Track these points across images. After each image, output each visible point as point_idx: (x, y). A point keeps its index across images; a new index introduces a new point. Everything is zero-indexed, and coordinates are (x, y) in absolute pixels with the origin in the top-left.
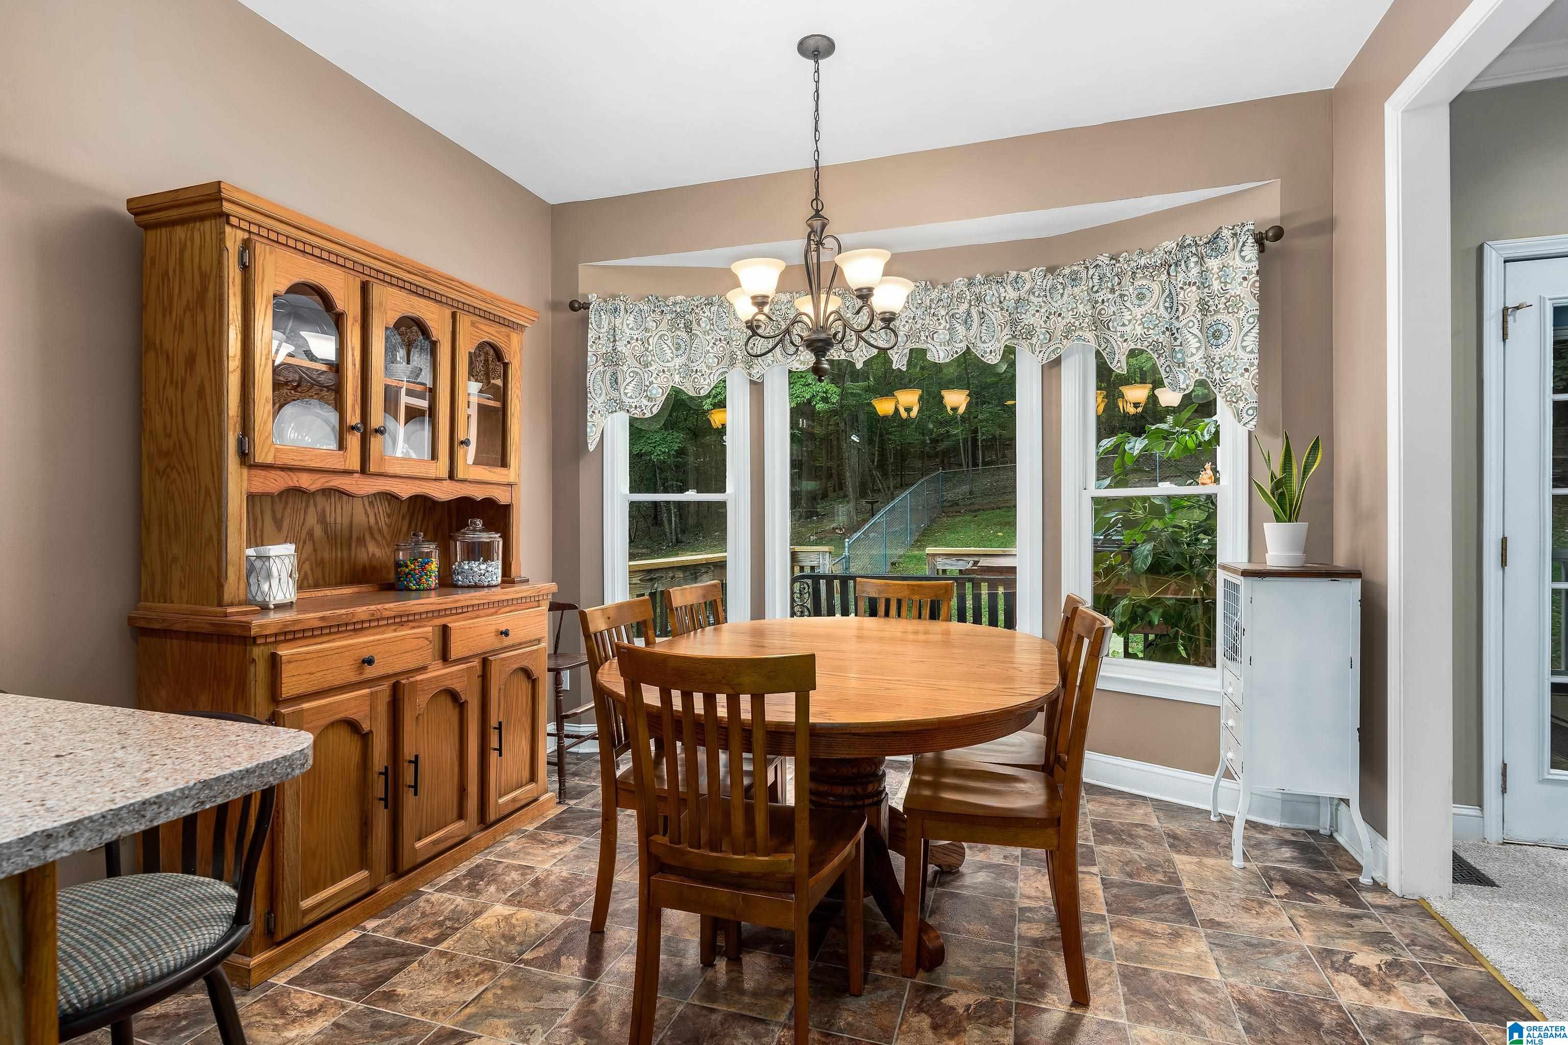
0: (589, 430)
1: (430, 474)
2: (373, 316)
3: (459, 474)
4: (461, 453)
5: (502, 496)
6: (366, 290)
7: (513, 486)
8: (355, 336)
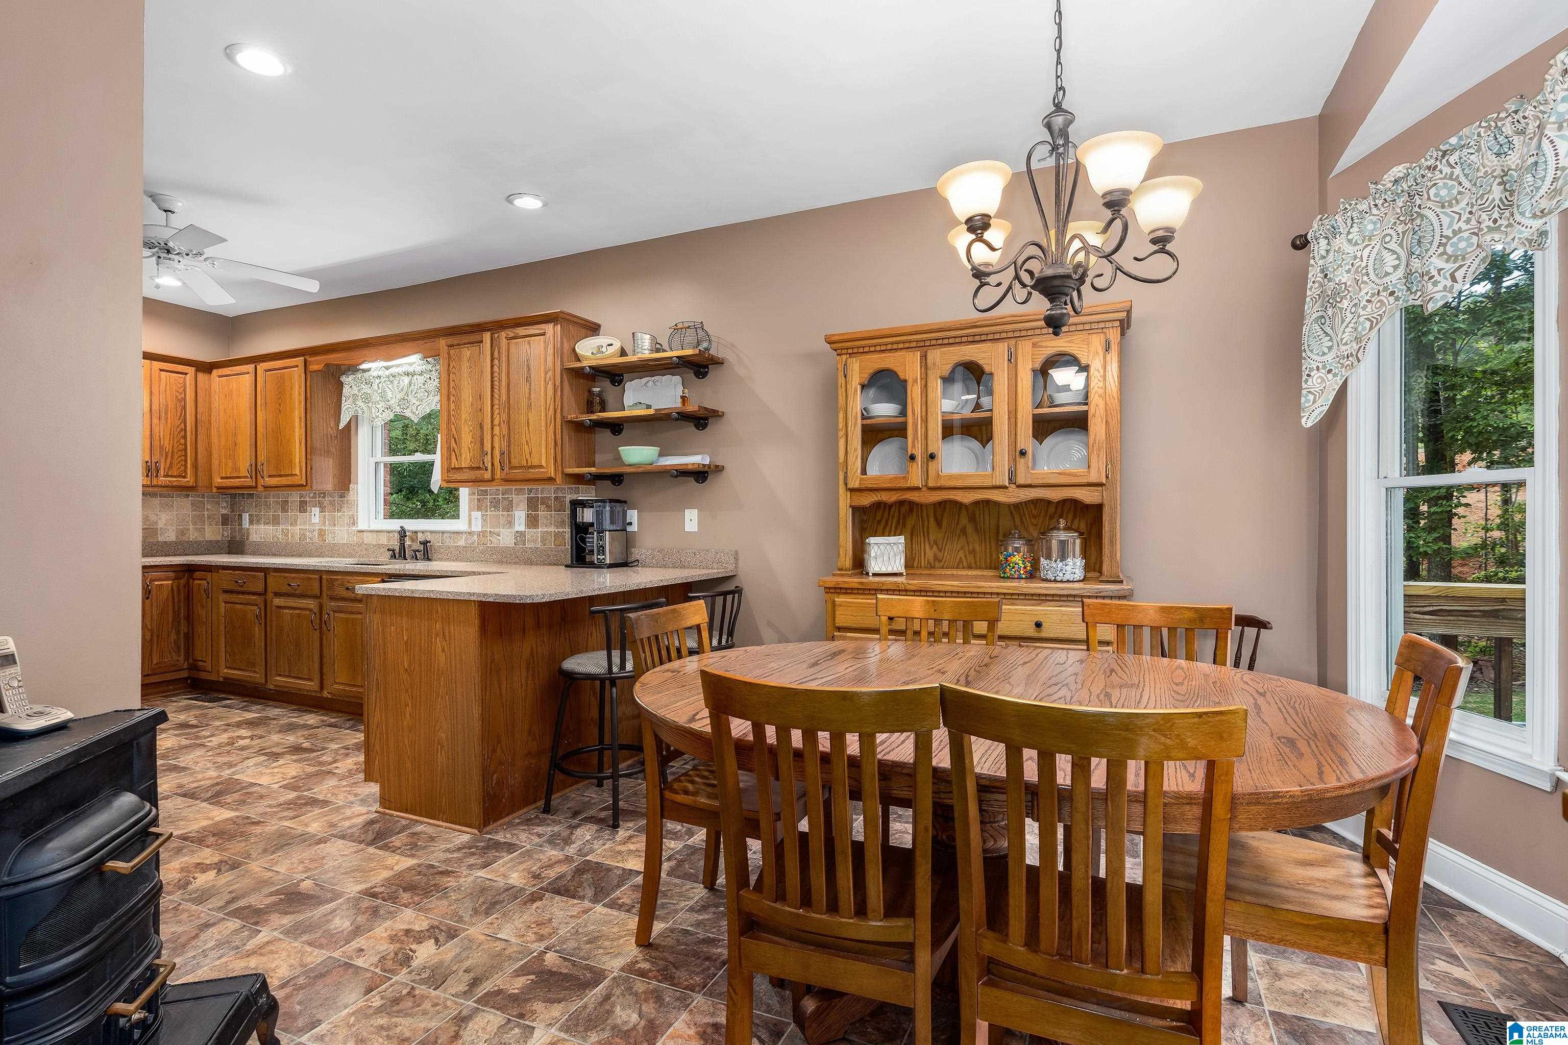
0: (1303, 400)
1: (988, 483)
2: (929, 372)
3: (1021, 480)
4: (1021, 462)
5: (1087, 496)
6: (924, 357)
7: (1101, 485)
8: (914, 393)
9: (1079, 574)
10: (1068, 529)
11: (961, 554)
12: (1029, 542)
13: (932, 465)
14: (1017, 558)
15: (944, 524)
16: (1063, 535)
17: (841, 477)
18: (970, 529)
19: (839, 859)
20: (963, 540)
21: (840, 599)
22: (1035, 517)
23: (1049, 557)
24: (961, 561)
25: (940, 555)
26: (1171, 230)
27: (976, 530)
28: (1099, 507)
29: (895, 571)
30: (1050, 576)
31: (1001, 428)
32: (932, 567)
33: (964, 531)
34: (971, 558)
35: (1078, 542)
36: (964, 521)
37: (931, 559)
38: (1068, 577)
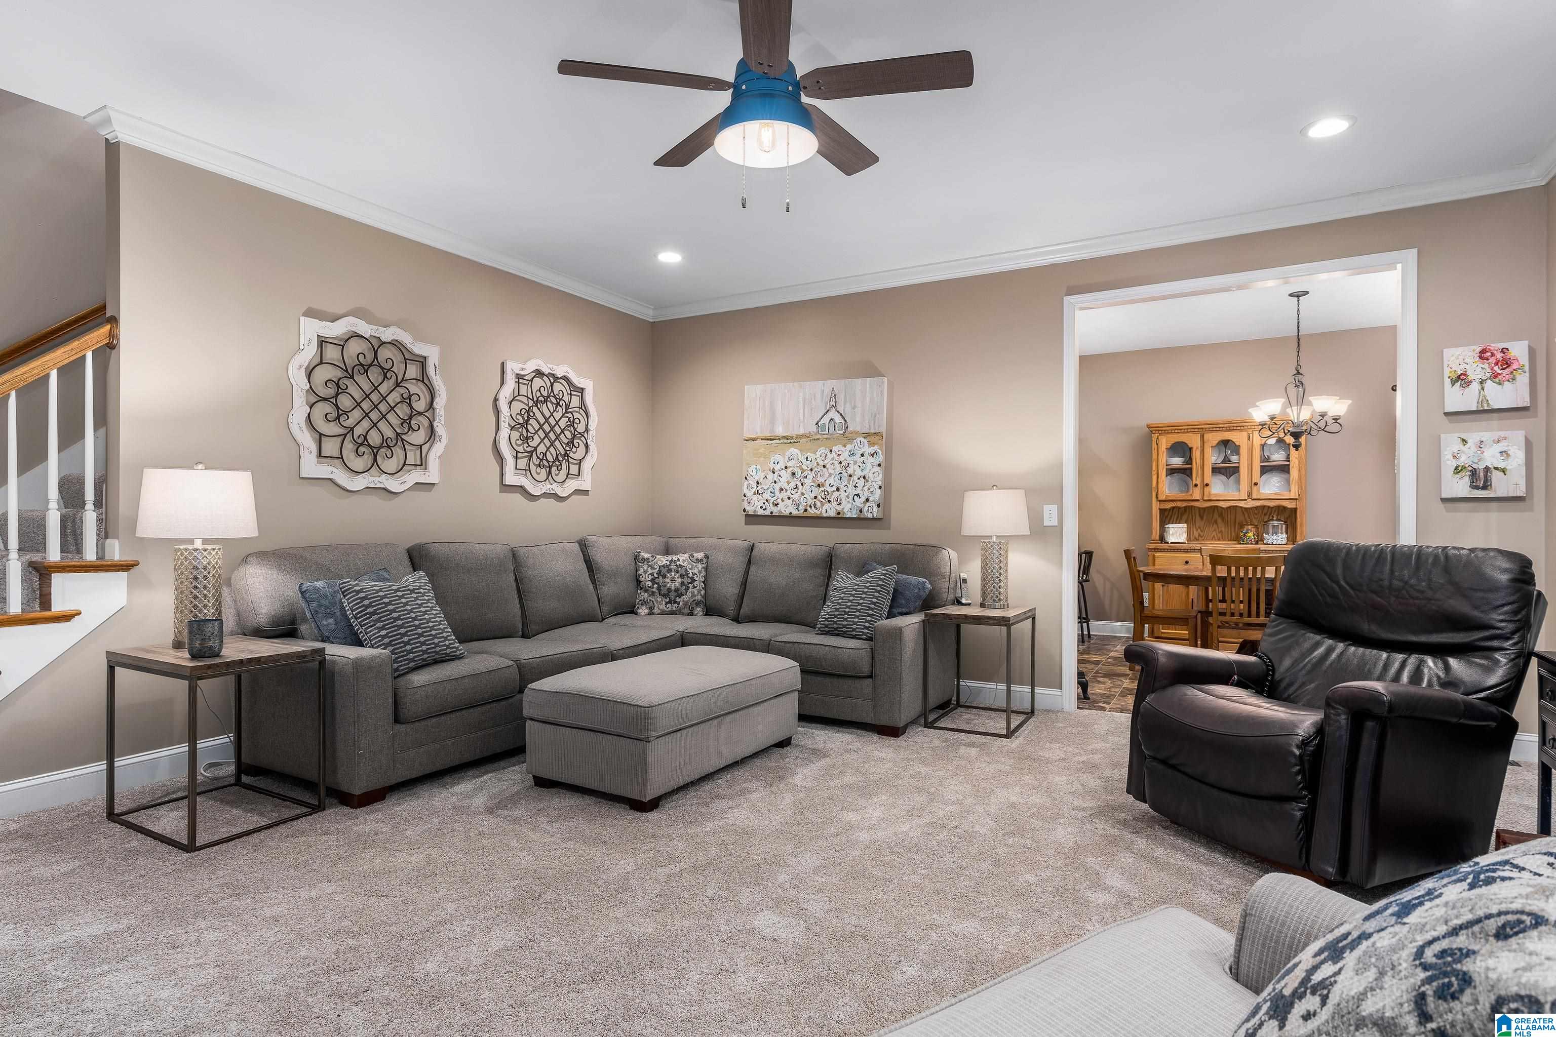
1: (1237, 498)
2: (1205, 444)
3: (1254, 497)
4: (1255, 488)
5: (1289, 505)
6: (1202, 437)
7: (1296, 499)
8: (1196, 454)
9: (1285, 541)
10: (1278, 520)
11: (1214, 533)
12: (1256, 527)
13: (1206, 489)
14: (1250, 534)
15: (1205, 518)
16: (1276, 523)
17: (1154, 494)
18: (1219, 521)
19: (1252, 602)
20: (1215, 526)
21: (1157, 554)
22: (1256, 514)
23: (1267, 533)
24: (1214, 536)
25: (1202, 534)
26: (1340, 416)
27: (1223, 521)
28: (1295, 510)
29: (1182, 541)
30: (1270, 542)
31: (1244, 471)
32: (1197, 540)
33: (1216, 522)
34: (1220, 535)
35: (1284, 526)
36: (1216, 516)
37: (1197, 536)
38: (1279, 542)
